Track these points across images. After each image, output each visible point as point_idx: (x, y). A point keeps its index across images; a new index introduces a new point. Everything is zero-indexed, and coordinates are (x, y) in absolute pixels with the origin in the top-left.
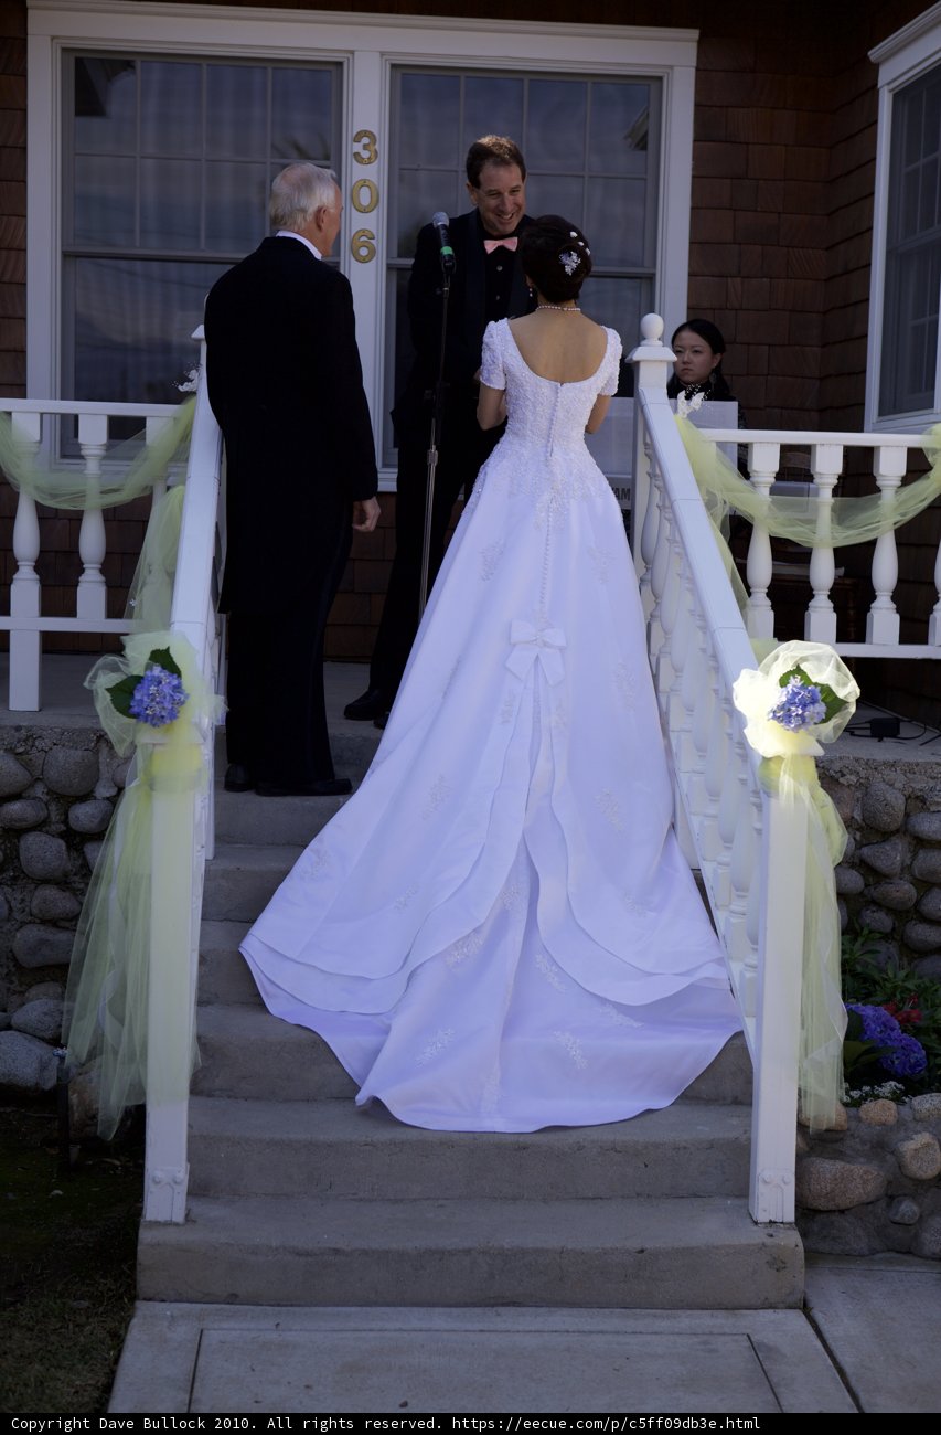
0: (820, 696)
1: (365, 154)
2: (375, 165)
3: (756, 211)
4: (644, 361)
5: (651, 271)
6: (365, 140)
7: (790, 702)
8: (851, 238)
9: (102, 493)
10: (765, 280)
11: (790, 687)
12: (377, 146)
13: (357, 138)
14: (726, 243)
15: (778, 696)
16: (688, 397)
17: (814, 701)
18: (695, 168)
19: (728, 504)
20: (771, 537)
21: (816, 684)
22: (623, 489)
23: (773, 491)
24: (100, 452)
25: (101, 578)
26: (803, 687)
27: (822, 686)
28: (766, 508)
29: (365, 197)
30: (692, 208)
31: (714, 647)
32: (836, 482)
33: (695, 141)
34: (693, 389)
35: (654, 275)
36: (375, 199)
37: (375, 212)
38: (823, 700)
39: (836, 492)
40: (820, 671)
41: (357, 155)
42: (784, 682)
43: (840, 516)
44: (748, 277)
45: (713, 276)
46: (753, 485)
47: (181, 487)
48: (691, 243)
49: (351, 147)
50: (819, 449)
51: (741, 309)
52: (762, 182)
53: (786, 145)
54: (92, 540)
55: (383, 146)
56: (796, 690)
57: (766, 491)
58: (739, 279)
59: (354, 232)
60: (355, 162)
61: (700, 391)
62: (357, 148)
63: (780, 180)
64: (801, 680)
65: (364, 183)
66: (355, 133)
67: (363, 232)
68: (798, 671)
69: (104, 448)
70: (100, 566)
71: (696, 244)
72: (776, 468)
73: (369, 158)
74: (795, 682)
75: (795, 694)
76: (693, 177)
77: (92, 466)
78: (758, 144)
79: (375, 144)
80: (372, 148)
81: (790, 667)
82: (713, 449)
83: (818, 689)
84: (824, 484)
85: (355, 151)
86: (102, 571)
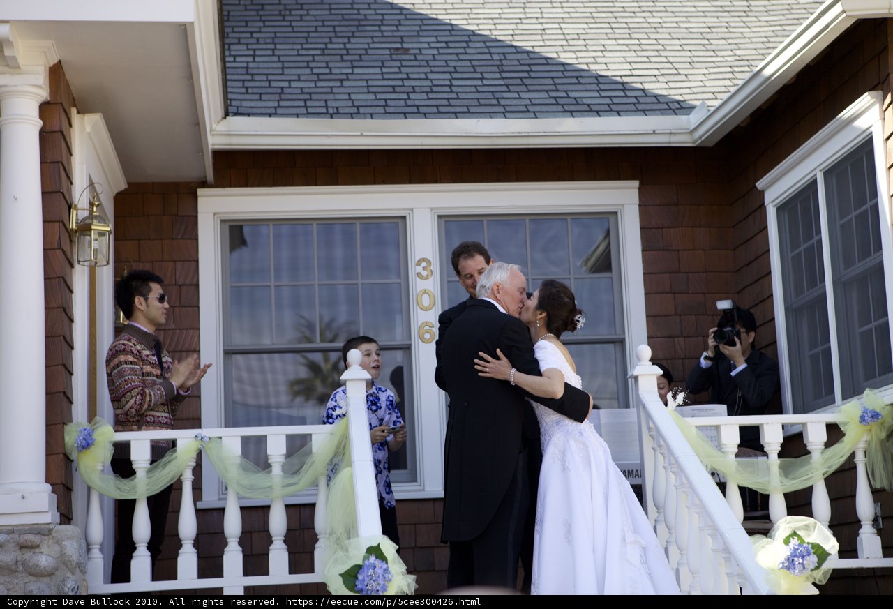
0: (812, 551)
1: (424, 273)
2: (431, 280)
3: (689, 293)
4: (641, 375)
5: (622, 336)
6: (424, 264)
7: (794, 555)
8: (758, 304)
9: (283, 486)
10: (700, 338)
11: (791, 545)
12: (432, 268)
13: (419, 263)
14: (670, 315)
15: (785, 552)
16: (674, 397)
17: (809, 554)
18: (644, 268)
19: (709, 467)
20: (739, 487)
21: (808, 543)
22: (629, 471)
23: (737, 455)
24: (282, 460)
25: (285, 546)
26: (800, 545)
27: (812, 544)
28: (734, 468)
29: (426, 301)
30: (646, 294)
31: (725, 543)
32: (780, 449)
33: (643, 251)
34: (677, 391)
35: (624, 339)
36: (432, 301)
37: (433, 310)
38: (814, 553)
39: (780, 455)
40: (809, 535)
41: (419, 274)
42: (787, 542)
43: (786, 471)
44: (688, 337)
45: (664, 337)
46: (723, 452)
47: (348, 469)
48: (647, 316)
49: (414, 269)
50: (765, 427)
51: (686, 358)
52: (690, 275)
53: (704, 250)
54: (278, 522)
55: (436, 267)
56: (796, 547)
57: (733, 457)
58: (682, 338)
59: (419, 325)
60: (418, 279)
61: (681, 392)
62: (419, 269)
63: (703, 272)
64: (798, 540)
65: (425, 292)
66: (417, 260)
67: (426, 324)
68: (794, 534)
69: (284, 457)
70: (283, 538)
71: (651, 317)
72: (738, 442)
73: (427, 276)
74: (794, 542)
75: (795, 550)
76: (644, 274)
77: (277, 470)
78: (685, 250)
79: (430, 266)
80: (428, 269)
81: (788, 532)
82: (694, 430)
83: (810, 546)
84: (772, 450)
85: (417, 271)
86: (285, 542)
